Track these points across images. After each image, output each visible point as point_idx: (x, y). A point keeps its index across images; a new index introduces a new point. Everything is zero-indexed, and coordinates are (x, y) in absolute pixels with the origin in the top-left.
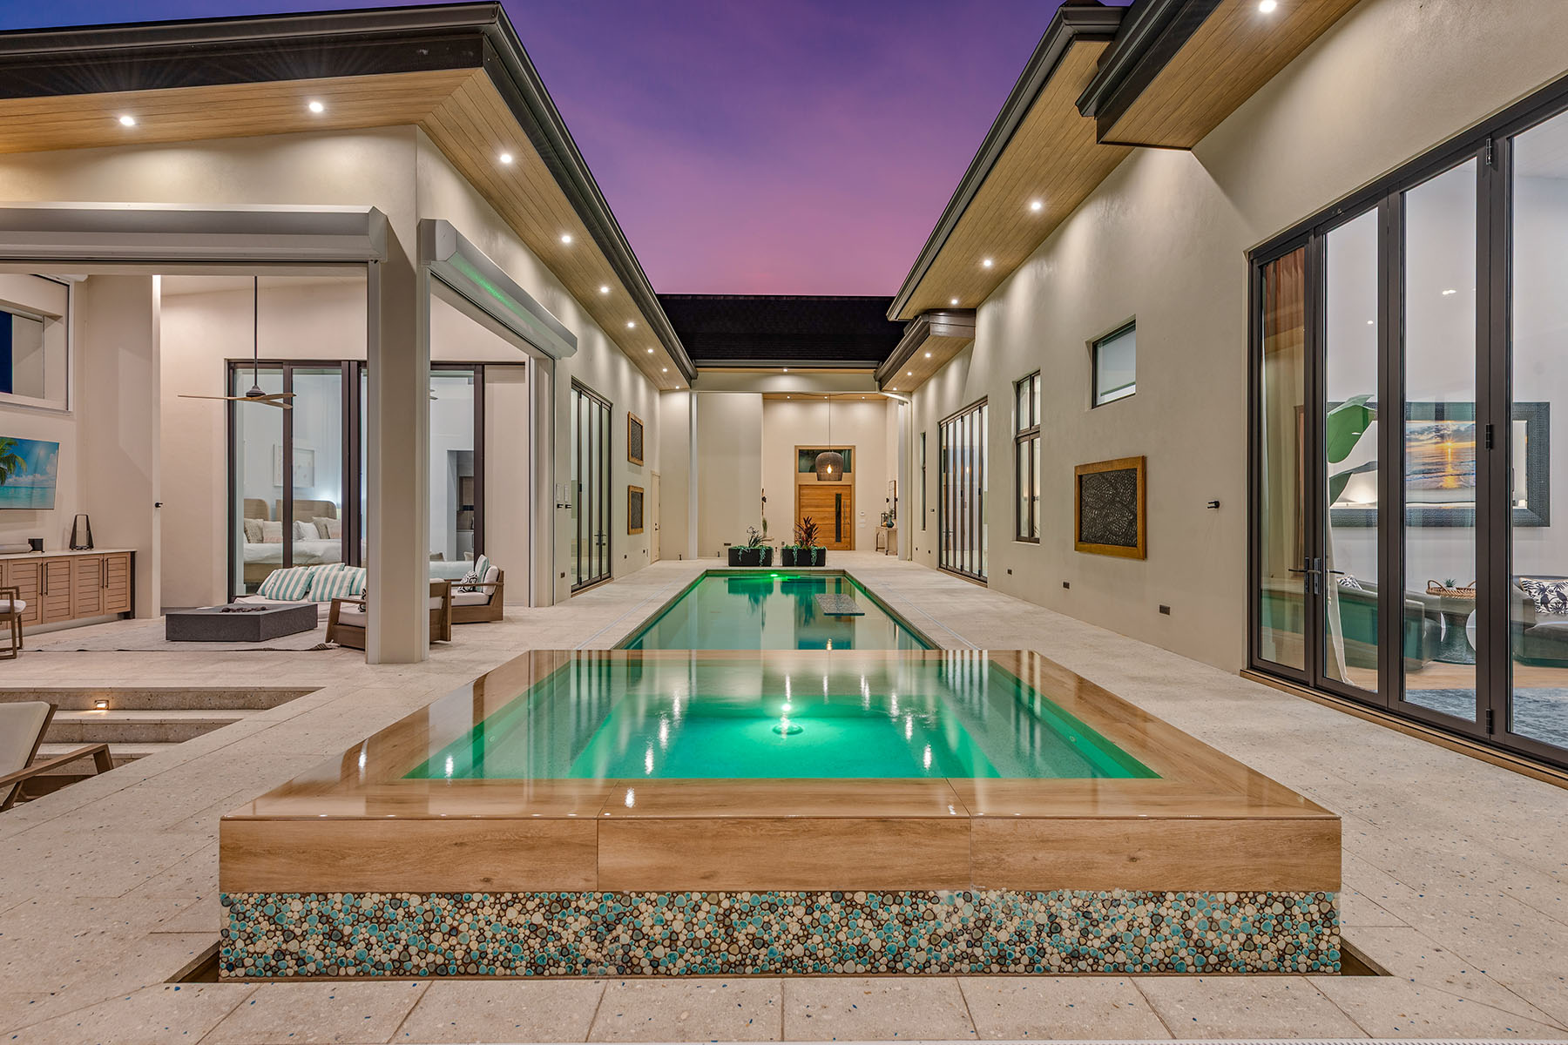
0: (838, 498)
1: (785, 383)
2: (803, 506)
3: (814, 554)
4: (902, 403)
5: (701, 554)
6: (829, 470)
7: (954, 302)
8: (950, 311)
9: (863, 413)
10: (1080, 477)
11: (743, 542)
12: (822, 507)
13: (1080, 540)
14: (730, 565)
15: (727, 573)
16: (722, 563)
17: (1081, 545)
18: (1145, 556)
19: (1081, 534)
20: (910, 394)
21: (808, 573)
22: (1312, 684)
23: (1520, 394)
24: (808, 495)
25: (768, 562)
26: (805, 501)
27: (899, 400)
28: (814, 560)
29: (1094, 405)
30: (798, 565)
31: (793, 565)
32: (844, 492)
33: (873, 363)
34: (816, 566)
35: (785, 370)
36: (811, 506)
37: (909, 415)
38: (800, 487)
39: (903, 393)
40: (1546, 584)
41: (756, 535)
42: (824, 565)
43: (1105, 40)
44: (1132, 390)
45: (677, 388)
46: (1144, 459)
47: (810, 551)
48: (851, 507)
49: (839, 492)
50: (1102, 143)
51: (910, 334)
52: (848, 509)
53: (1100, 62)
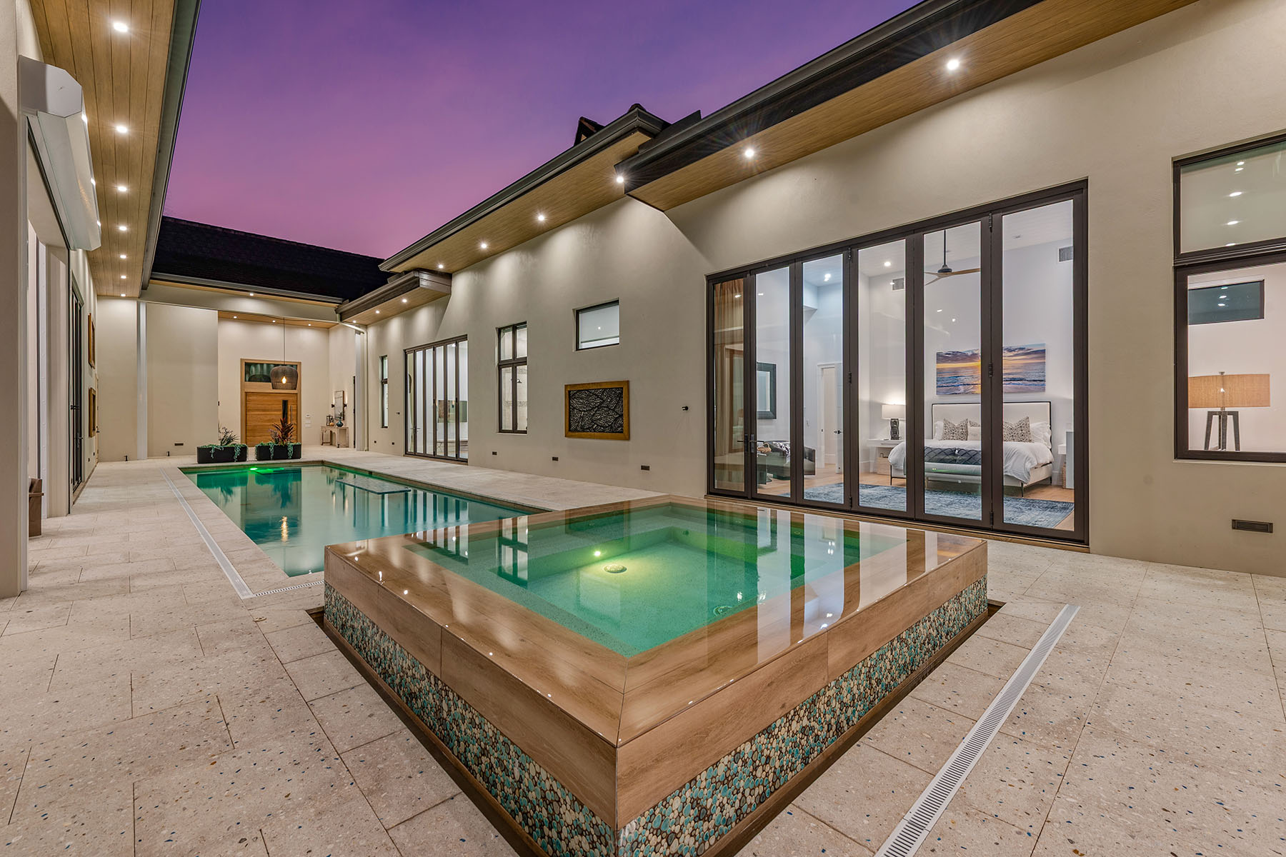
0: (285, 403)
1: (250, 305)
2: (249, 410)
3: (291, 449)
4: (359, 333)
5: (150, 455)
6: (284, 380)
7: (441, 267)
8: (433, 272)
9: (308, 337)
10: (569, 392)
11: (215, 442)
12: (268, 411)
13: (570, 430)
14: (199, 463)
15: (197, 470)
16: (192, 461)
17: (570, 433)
18: (628, 439)
19: (570, 426)
20: (366, 326)
21: (289, 465)
22: (749, 497)
23: (761, 358)
24: (254, 400)
25: (243, 457)
26: (250, 405)
27: (356, 330)
28: (290, 454)
29: (577, 349)
30: (274, 459)
31: (270, 460)
32: (290, 399)
33: (339, 300)
34: (292, 458)
35: (252, 295)
36: (258, 410)
37: (365, 342)
38: (246, 396)
39: (359, 325)
40: (781, 444)
41: (229, 435)
42: (300, 457)
43: (649, 136)
44: (617, 341)
45: (123, 295)
46: (628, 382)
47: (286, 446)
48: (298, 411)
49: (286, 399)
50: (629, 195)
51: (392, 283)
52: (294, 413)
53: (641, 147)
